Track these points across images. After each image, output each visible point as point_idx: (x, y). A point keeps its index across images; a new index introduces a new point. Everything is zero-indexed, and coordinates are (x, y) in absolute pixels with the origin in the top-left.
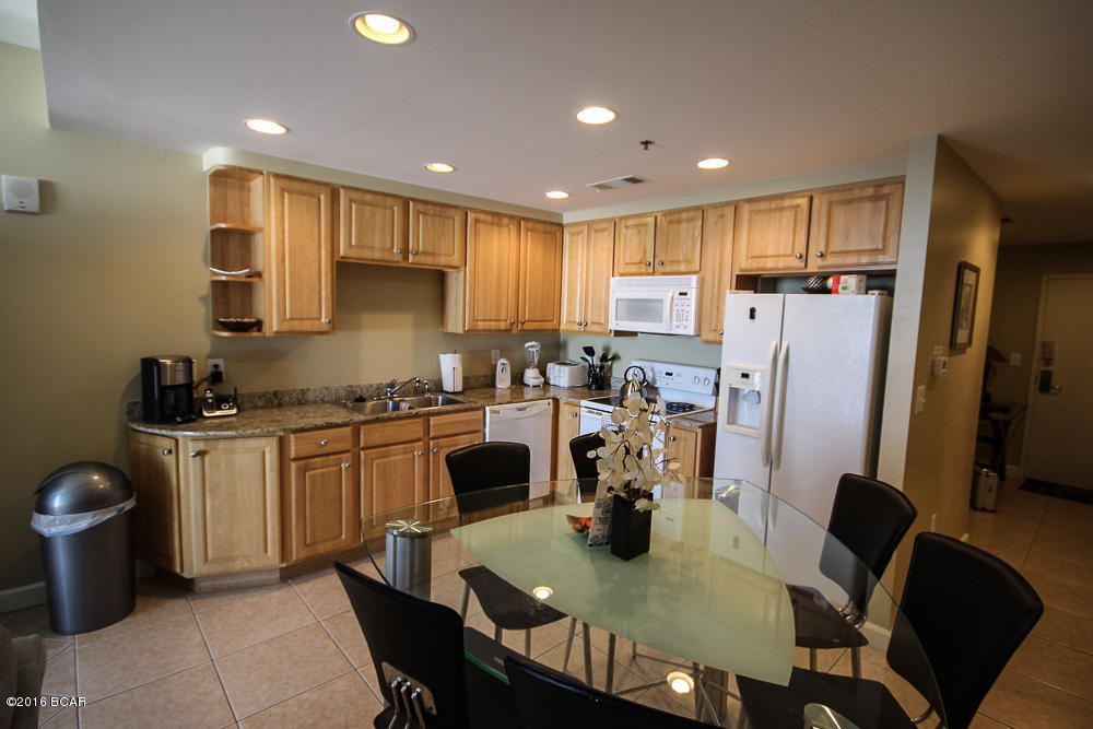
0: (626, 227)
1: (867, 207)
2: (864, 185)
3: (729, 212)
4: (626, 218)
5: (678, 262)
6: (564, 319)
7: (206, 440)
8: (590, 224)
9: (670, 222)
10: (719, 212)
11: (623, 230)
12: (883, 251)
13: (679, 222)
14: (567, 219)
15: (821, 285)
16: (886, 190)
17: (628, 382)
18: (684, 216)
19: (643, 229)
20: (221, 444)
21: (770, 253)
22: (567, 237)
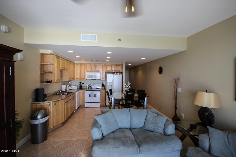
0: (88, 65)
1: (118, 66)
2: (118, 64)
3: (104, 65)
4: (88, 64)
5: (97, 70)
6: (75, 78)
7: (56, 101)
8: (81, 64)
9: (95, 65)
10: (103, 65)
11: (87, 65)
12: (120, 70)
13: (97, 65)
14: (75, 62)
15: (113, 73)
16: (120, 65)
17: (89, 87)
18: (98, 64)
19: (91, 65)
20: (58, 102)
21: (109, 70)
22: (75, 65)
